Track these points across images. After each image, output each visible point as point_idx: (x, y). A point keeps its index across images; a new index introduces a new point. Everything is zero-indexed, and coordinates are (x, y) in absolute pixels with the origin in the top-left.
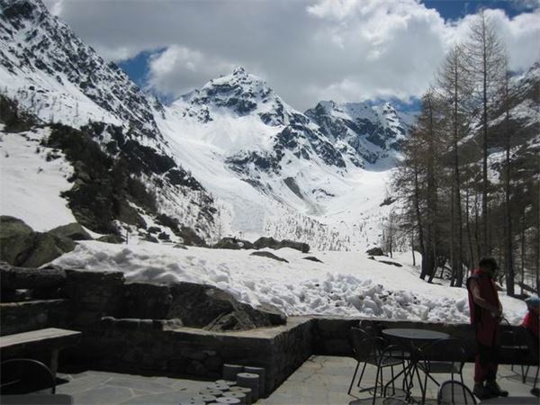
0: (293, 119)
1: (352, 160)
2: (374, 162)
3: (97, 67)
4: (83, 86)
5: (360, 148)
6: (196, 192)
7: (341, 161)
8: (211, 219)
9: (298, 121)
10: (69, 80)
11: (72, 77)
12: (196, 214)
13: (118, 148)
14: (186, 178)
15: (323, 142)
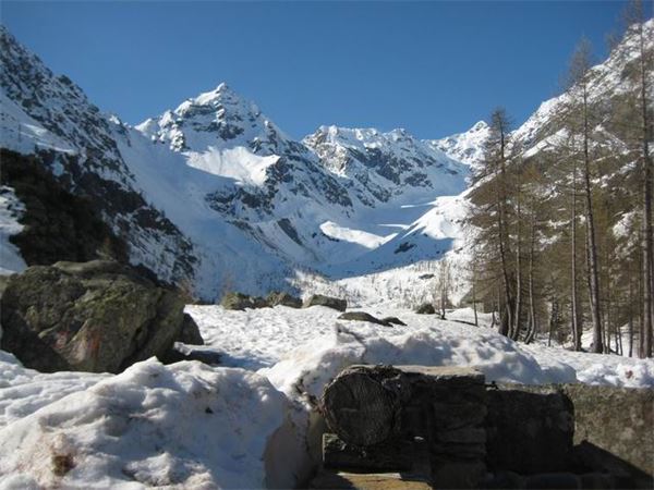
0: (288, 147)
1: (360, 197)
2: (386, 200)
3: (44, 80)
4: (26, 104)
5: (369, 183)
6: (171, 236)
7: (347, 198)
8: (190, 271)
9: (294, 150)
10: (8, 96)
11: (12, 92)
12: (172, 265)
13: (73, 183)
14: (158, 219)
15: (323, 175)
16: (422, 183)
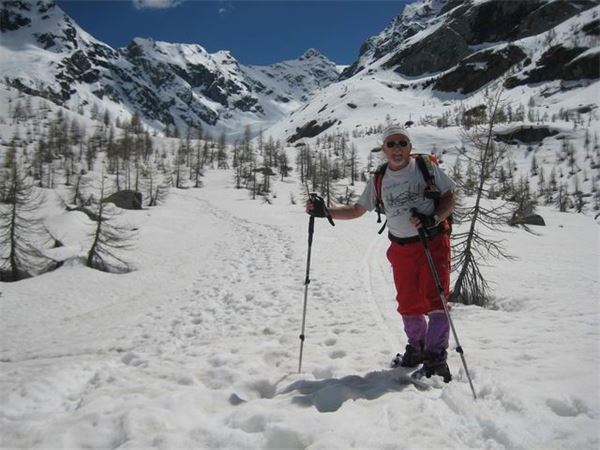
0: (92, 49)
1: (183, 117)
2: (214, 123)
5: (194, 103)
7: (169, 116)
9: (101, 54)
15: (139, 86)
16: (253, 108)
